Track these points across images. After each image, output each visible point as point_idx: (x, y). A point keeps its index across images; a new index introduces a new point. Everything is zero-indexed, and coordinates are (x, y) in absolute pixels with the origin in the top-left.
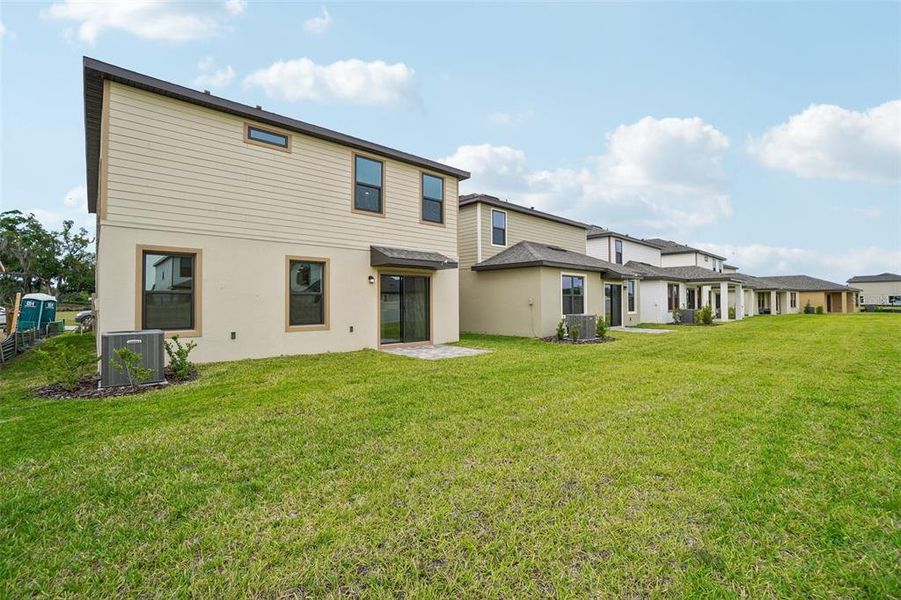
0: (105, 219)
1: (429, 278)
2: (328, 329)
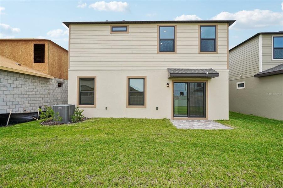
0: (69, 69)
1: (205, 83)
2: (146, 108)
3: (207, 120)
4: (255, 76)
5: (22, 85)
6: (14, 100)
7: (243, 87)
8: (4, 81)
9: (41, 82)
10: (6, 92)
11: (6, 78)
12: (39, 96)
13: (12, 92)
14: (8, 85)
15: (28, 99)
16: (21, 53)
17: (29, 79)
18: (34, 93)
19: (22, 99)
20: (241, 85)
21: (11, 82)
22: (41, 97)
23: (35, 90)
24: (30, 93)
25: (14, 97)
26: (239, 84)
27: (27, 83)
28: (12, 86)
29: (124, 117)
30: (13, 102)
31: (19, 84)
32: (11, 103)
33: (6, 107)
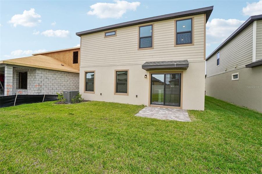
1: (181, 74)
2: (128, 95)
3: (181, 109)
4: (247, 66)
5: (59, 78)
6: (54, 87)
7: (237, 78)
8: (47, 75)
9: (74, 76)
10: (48, 82)
11: (48, 73)
12: (72, 85)
13: (52, 82)
14: (49, 78)
15: (63, 87)
16: (67, 58)
17: (64, 74)
18: (68, 83)
19: (60, 87)
20: (235, 76)
21: (51, 76)
22: (74, 86)
23: (69, 81)
24: (65, 83)
25: (54, 85)
26: (234, 76)
27: (63, 77)
28: (52, 78)
29: (112, 102)
30: (53, 88)
31: (57, 77)
32: (51, 89)
33: (48, 91)
